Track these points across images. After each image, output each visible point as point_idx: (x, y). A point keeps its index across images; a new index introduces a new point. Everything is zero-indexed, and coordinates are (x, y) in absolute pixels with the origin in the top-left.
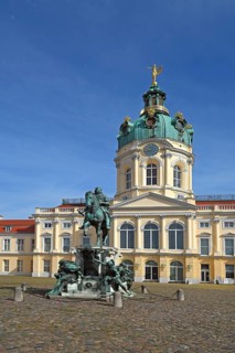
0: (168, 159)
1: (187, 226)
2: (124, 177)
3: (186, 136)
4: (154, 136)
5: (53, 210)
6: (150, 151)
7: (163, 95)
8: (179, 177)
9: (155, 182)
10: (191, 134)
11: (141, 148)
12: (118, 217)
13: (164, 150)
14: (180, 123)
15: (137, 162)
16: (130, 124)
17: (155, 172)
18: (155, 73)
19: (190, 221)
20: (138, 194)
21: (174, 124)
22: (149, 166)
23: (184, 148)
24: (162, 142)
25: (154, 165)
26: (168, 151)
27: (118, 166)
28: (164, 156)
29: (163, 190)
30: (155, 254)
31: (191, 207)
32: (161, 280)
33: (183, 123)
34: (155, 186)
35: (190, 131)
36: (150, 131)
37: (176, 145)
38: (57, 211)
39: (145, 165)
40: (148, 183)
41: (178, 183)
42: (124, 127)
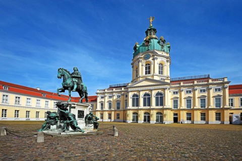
0: (155, 60)
1: (165, 94)
2: (135, 72)
3: (165, 48)
4: (148, 50)
5: (104, 90)
6: (147, 58)
7: (155, 30)
8: (162, 69)
9: (149, 73)
10: (169, 47)
11: (143, 56)
12: (131, 91)
13: (153, 56)
14: (162, 42)
15: (140, 64)
16: (137, 46)
17: (149, 68)
18: (151, 20)
19: (166, 91)
20: (141, 79)
21: (159, 42)
22: (146, 65)
23: (164, 54)
24: (152, 52)
25: (149, 64)
26: (155, 57)
27: (133, 67)
28: (154, 59)
29: (153, 76)
30: (148, 109)
31: (167, 84)
32: (151, 122)
33: (164, 42)
34: (149, 75)
35: (168, 46)
36: (147, 47)
37: (160, 53)
38: (106, 91)
39: (144, 64)
40: (146, 73)
41: (161, 72)
42: (135, 48)
